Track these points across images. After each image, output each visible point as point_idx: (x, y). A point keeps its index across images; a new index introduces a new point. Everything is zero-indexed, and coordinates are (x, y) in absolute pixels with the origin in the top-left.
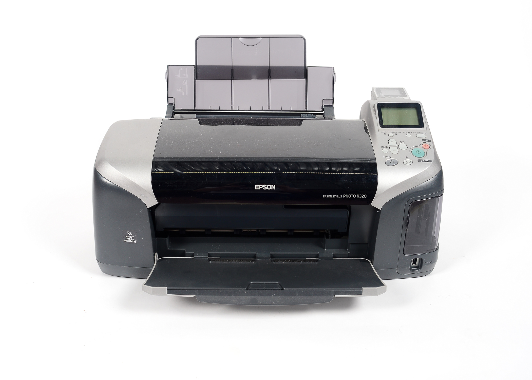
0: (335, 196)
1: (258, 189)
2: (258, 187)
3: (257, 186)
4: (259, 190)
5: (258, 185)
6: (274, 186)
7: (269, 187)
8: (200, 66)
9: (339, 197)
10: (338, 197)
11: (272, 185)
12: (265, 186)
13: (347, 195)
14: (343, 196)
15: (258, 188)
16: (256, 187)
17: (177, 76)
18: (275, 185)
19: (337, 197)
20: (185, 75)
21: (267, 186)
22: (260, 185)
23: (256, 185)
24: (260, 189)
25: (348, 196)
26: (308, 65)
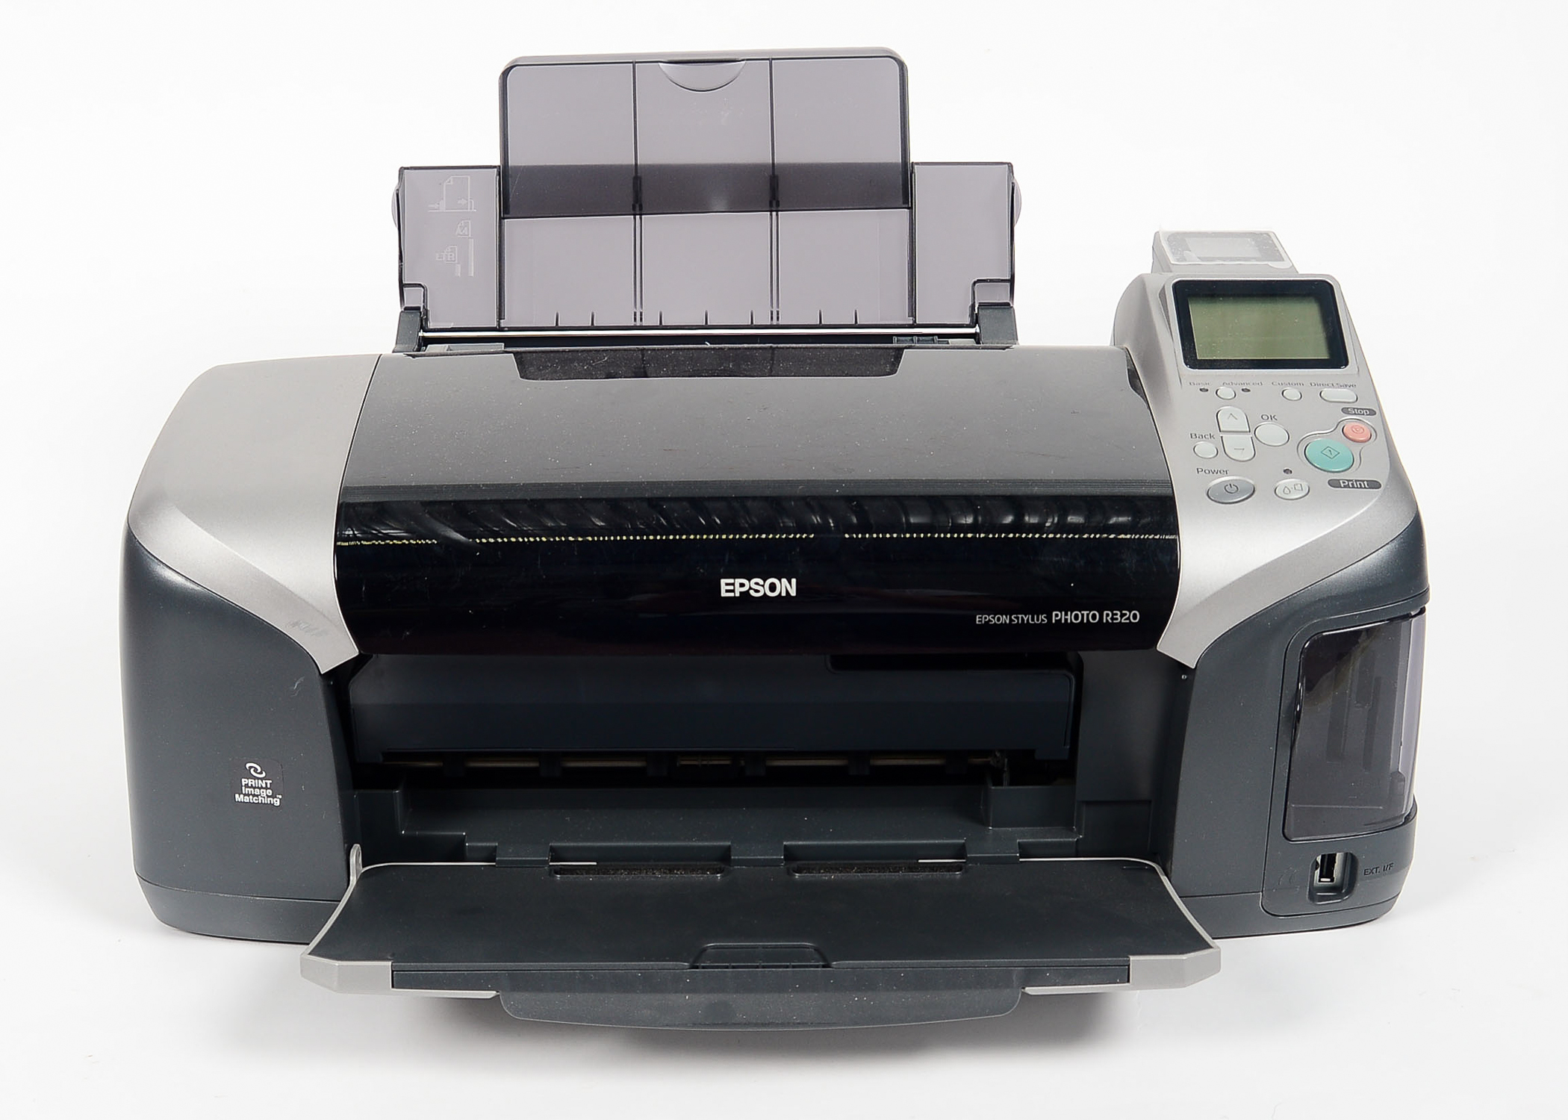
0: (1023, 619)
1: (732, 595)
2: (731, 588)
3: (727, 584)
4: (735, 597)
5: (731, 581)
6: (790, 583)
7: (773, 585)
8: (517, 169)
9: (1038, 620)
10: (1033, 620)
11: (784, 581)
12: (757, 584)
13: (1066, 614)
14: (1049, 618)
15: (733, 591)
16: (724, 587)
17: (436, 206)
18: (794, 581)
19: (1028, 620)
20: (463, 202)
21: (765, 582)
22: (738, 581)
23: (723, 581)
24: (738, 595)
25: (1069, 617)
26: (914, 157)
